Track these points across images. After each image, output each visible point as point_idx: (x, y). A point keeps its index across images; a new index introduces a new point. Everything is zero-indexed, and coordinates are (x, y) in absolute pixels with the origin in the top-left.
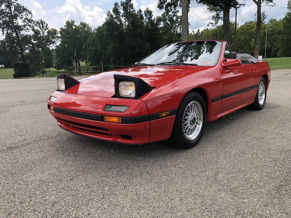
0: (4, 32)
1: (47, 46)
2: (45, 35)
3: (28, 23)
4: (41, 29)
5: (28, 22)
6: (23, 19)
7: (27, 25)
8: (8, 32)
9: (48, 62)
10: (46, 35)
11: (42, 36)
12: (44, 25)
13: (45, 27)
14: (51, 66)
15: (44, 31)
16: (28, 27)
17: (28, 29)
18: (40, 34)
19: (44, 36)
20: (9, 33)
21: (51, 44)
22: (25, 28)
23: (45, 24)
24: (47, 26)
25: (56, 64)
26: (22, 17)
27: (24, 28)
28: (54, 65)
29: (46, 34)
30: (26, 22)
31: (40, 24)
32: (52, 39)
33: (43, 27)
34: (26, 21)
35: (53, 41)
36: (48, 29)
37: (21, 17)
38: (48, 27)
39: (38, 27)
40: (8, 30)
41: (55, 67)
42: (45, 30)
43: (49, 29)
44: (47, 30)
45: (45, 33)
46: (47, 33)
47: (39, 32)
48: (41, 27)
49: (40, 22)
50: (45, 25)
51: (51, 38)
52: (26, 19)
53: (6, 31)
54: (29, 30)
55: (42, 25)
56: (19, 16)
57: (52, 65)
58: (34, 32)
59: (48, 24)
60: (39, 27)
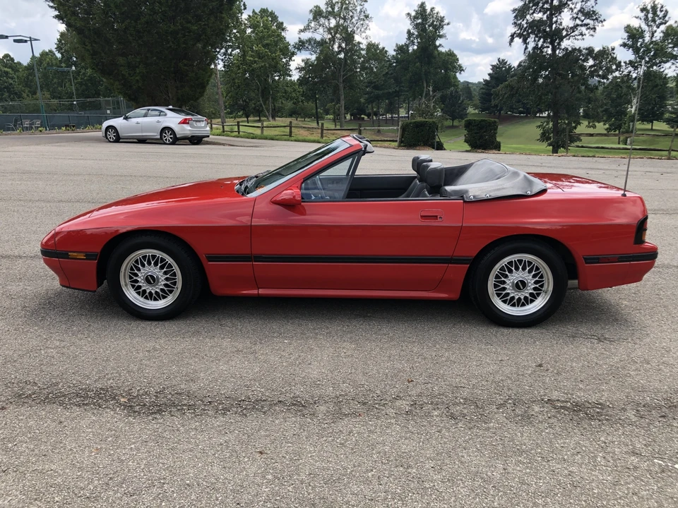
0: (528, 46)
1: (655, 67)
2: (654, 39)
3: (583, 21)
4: (648, 25)
5: (583, 18)
6: (575, 11)
7: (581, 25)
8: (537, 45)
9: (653, 108)
10: (658, 38)
11: (646, 41)
12: (658, 13)
13: (660, 19)
14: (659, 117)
15: (655, 28)
16: (583, 29)
17: (582, 34)
18: (643, 37)
19: (652, 42)
20: (540, 46)
21: (667, 61)
22: (576, 33)
23: (661, 11)
24: (665, 16)
25: (672, 113)
26: (573, 7)
27: (573, 31)
28: (667, 115)
29: (659, 35)
30: (579, 19)
31: (648, 12)
32: (674, 47)
33: (654, 21)
34: (580, 15)
35: (675, 53)
36: (665, 23)
37: (571, 9)
38: (667, 19)
39: (643, 20)
40: (539, 41)
41: (668, 121)
42: (658, 27)
43: (667, 24)
44: (663, 27)
45: (655, 35)
46: (662, 35)
47: (643, 32)
48: (650, 19)
49: (649, 8)
50: (661, 15)
51: (670, 46)
52: (582, 11)
53: (533, 43)
54: (584, 37)
55: (655, 13)
56: (569, 5)
57: (662, 114)
58: (627, 34)
59: (668, 10)
60: (645, 19)
